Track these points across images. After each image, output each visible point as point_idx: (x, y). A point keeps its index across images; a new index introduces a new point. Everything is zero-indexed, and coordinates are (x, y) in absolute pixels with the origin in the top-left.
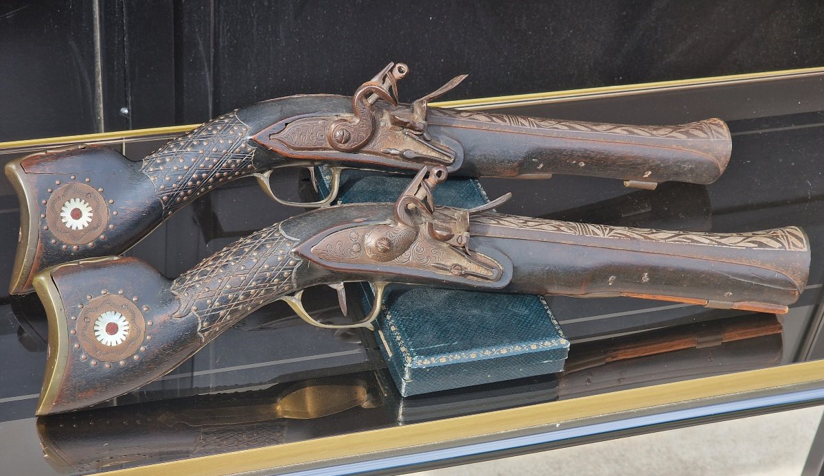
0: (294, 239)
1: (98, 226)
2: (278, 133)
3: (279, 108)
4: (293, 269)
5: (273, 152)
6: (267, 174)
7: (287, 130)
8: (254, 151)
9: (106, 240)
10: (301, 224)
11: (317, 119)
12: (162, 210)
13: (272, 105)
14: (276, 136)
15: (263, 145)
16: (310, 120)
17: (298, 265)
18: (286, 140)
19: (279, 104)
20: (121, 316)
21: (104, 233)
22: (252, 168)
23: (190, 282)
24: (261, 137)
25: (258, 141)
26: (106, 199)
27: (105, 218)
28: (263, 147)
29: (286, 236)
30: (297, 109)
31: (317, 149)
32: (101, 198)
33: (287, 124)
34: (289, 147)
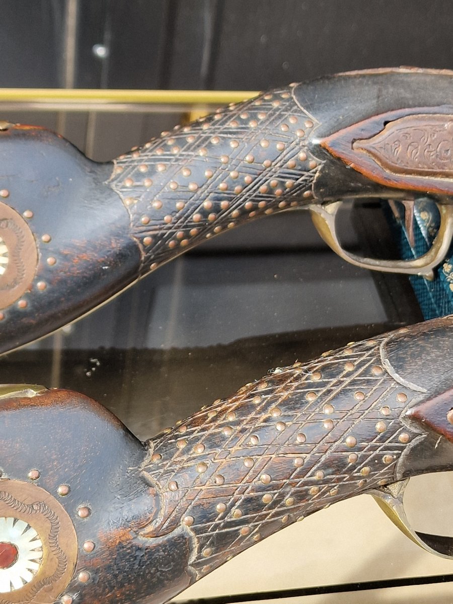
0: (412, 386)
1: (15, 282)
2: (370, 138)
3: (374, 90)
4: (402, 449)
5: (354, 174)
6: (332, 208)
7: (385, 133)
8: (319, 168)
9: (29, 309)
10: (428, 354)
11: (442, 119)
12: (139, 262)
13: (361, 83)
14: (364, 144)
15: (339, 159)
16: (430, 119)
17: (414, 443)
18: (381, 153)
19: (375, 83)
20: (29, 527)
21: (27, 296)
22: (310, 198)
23: (185, 458)
24: (338, 142)
25: (330, 149)
26: (37, 233)
27: (30, 269)
28: (336, 161)
29: (396, 376)
30: (407, 95)
31: (434, 174)
32: (27, 230)
33: (386, 123)
34: (386, 165)
